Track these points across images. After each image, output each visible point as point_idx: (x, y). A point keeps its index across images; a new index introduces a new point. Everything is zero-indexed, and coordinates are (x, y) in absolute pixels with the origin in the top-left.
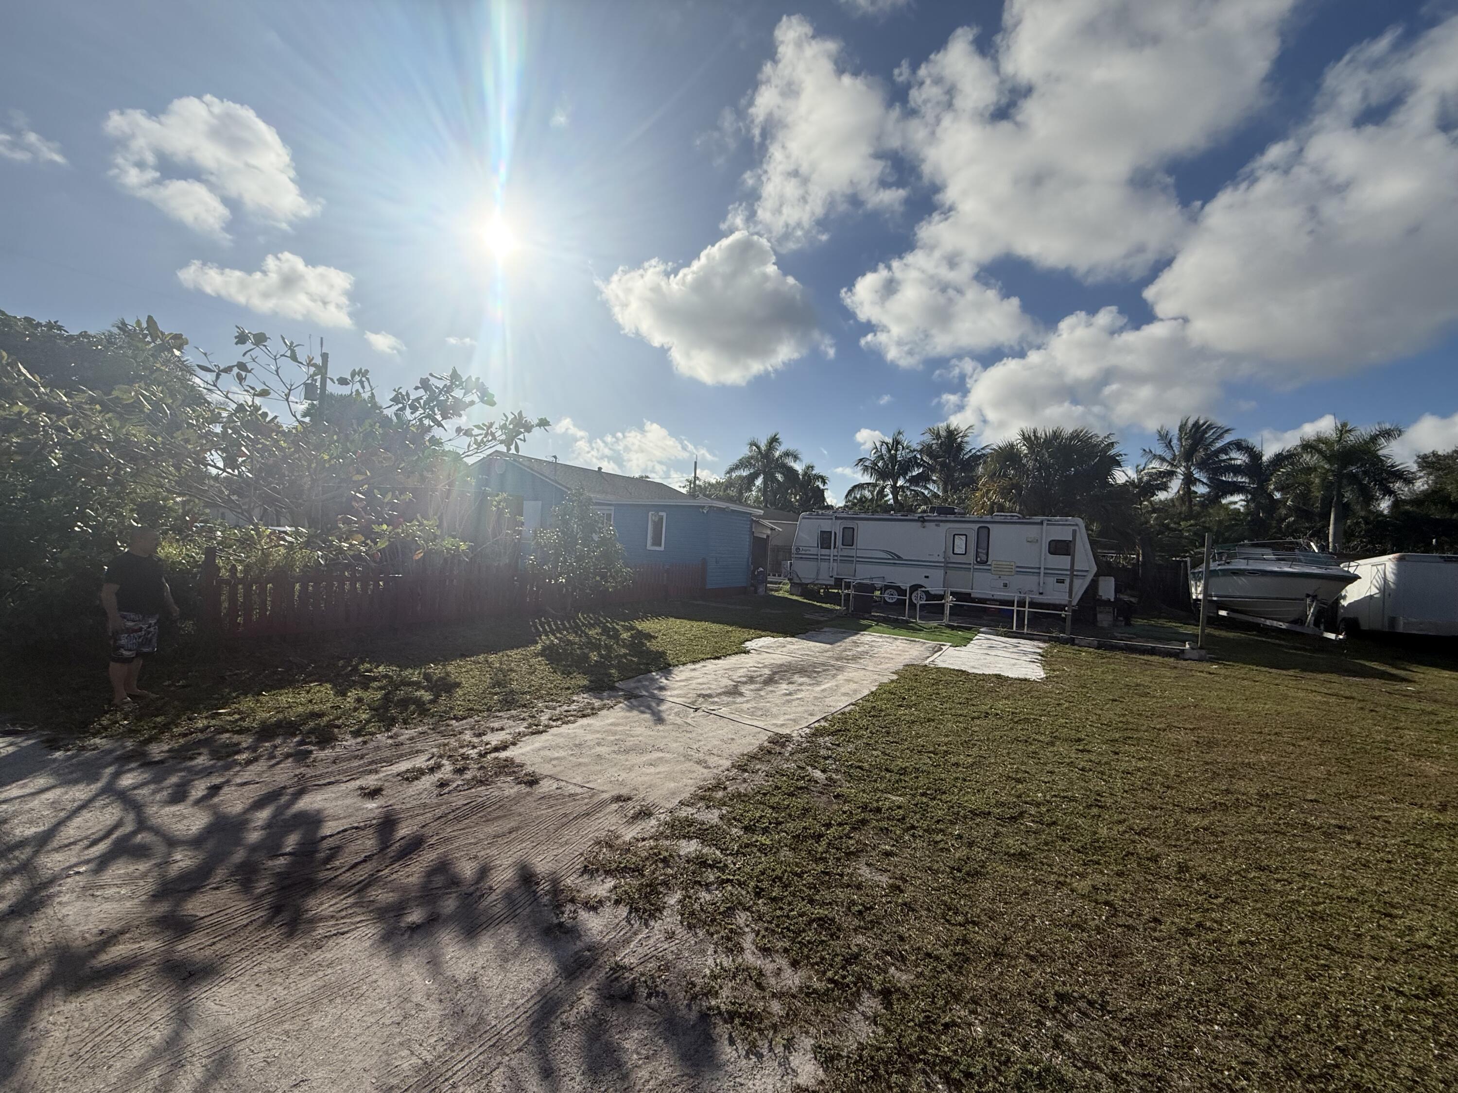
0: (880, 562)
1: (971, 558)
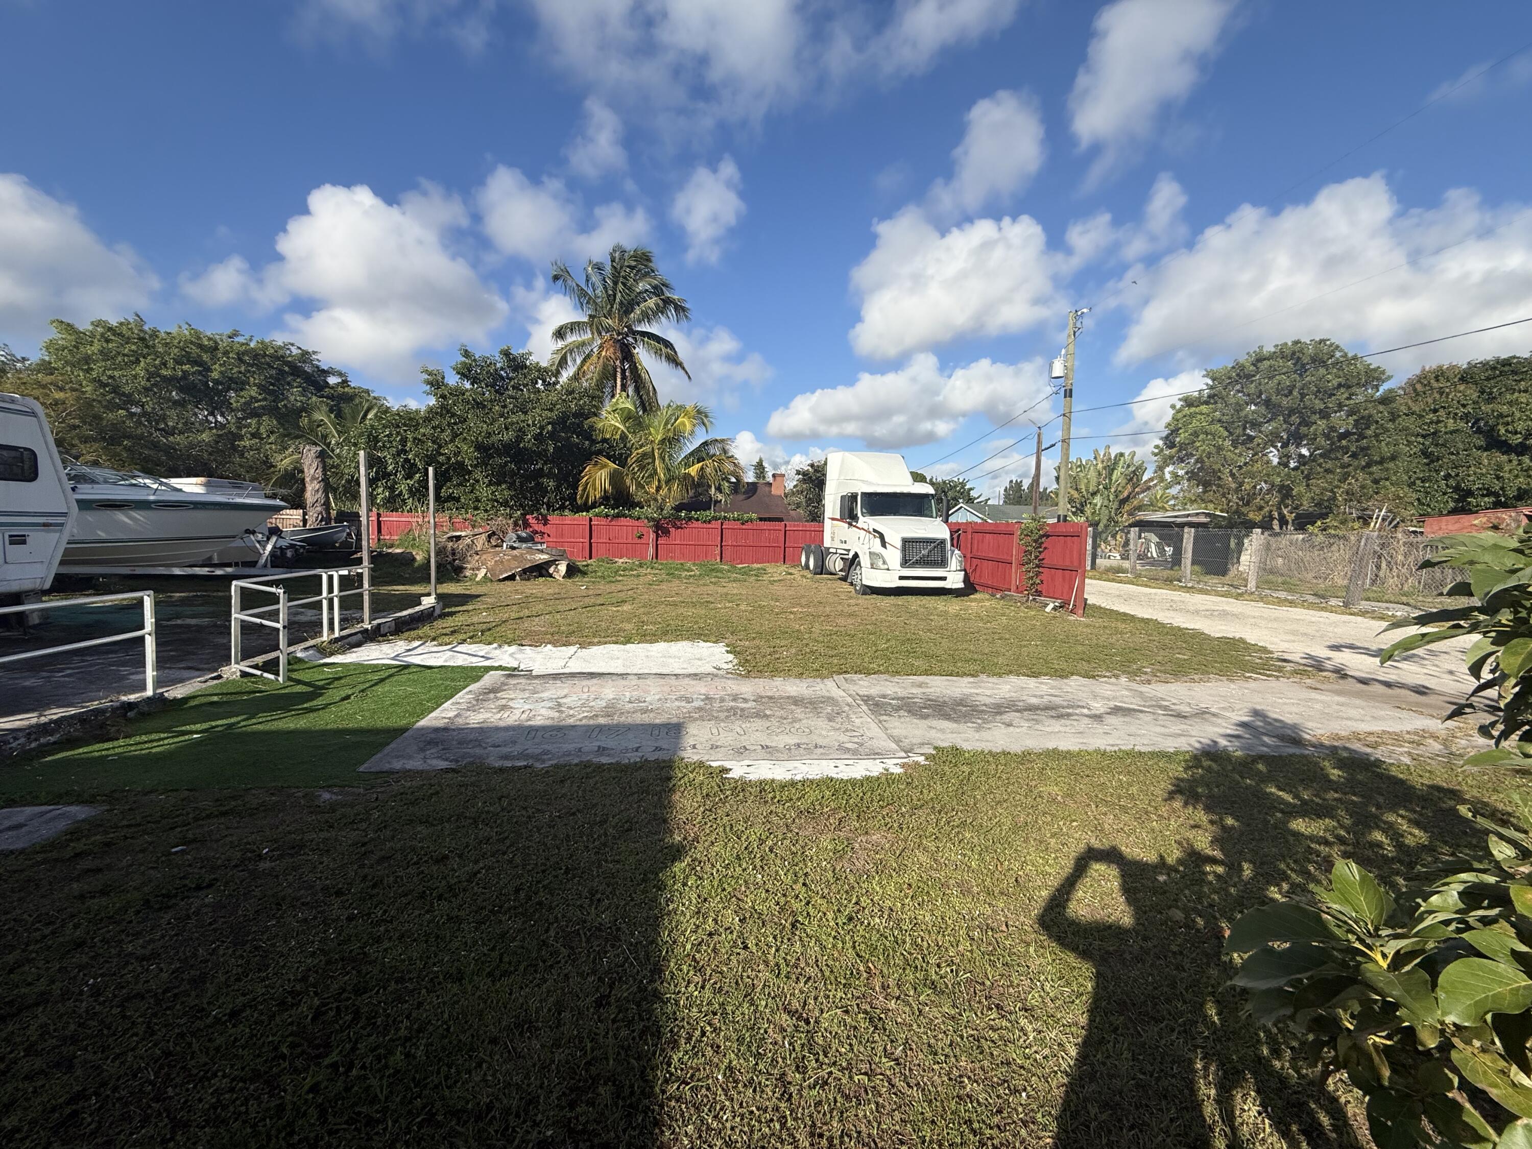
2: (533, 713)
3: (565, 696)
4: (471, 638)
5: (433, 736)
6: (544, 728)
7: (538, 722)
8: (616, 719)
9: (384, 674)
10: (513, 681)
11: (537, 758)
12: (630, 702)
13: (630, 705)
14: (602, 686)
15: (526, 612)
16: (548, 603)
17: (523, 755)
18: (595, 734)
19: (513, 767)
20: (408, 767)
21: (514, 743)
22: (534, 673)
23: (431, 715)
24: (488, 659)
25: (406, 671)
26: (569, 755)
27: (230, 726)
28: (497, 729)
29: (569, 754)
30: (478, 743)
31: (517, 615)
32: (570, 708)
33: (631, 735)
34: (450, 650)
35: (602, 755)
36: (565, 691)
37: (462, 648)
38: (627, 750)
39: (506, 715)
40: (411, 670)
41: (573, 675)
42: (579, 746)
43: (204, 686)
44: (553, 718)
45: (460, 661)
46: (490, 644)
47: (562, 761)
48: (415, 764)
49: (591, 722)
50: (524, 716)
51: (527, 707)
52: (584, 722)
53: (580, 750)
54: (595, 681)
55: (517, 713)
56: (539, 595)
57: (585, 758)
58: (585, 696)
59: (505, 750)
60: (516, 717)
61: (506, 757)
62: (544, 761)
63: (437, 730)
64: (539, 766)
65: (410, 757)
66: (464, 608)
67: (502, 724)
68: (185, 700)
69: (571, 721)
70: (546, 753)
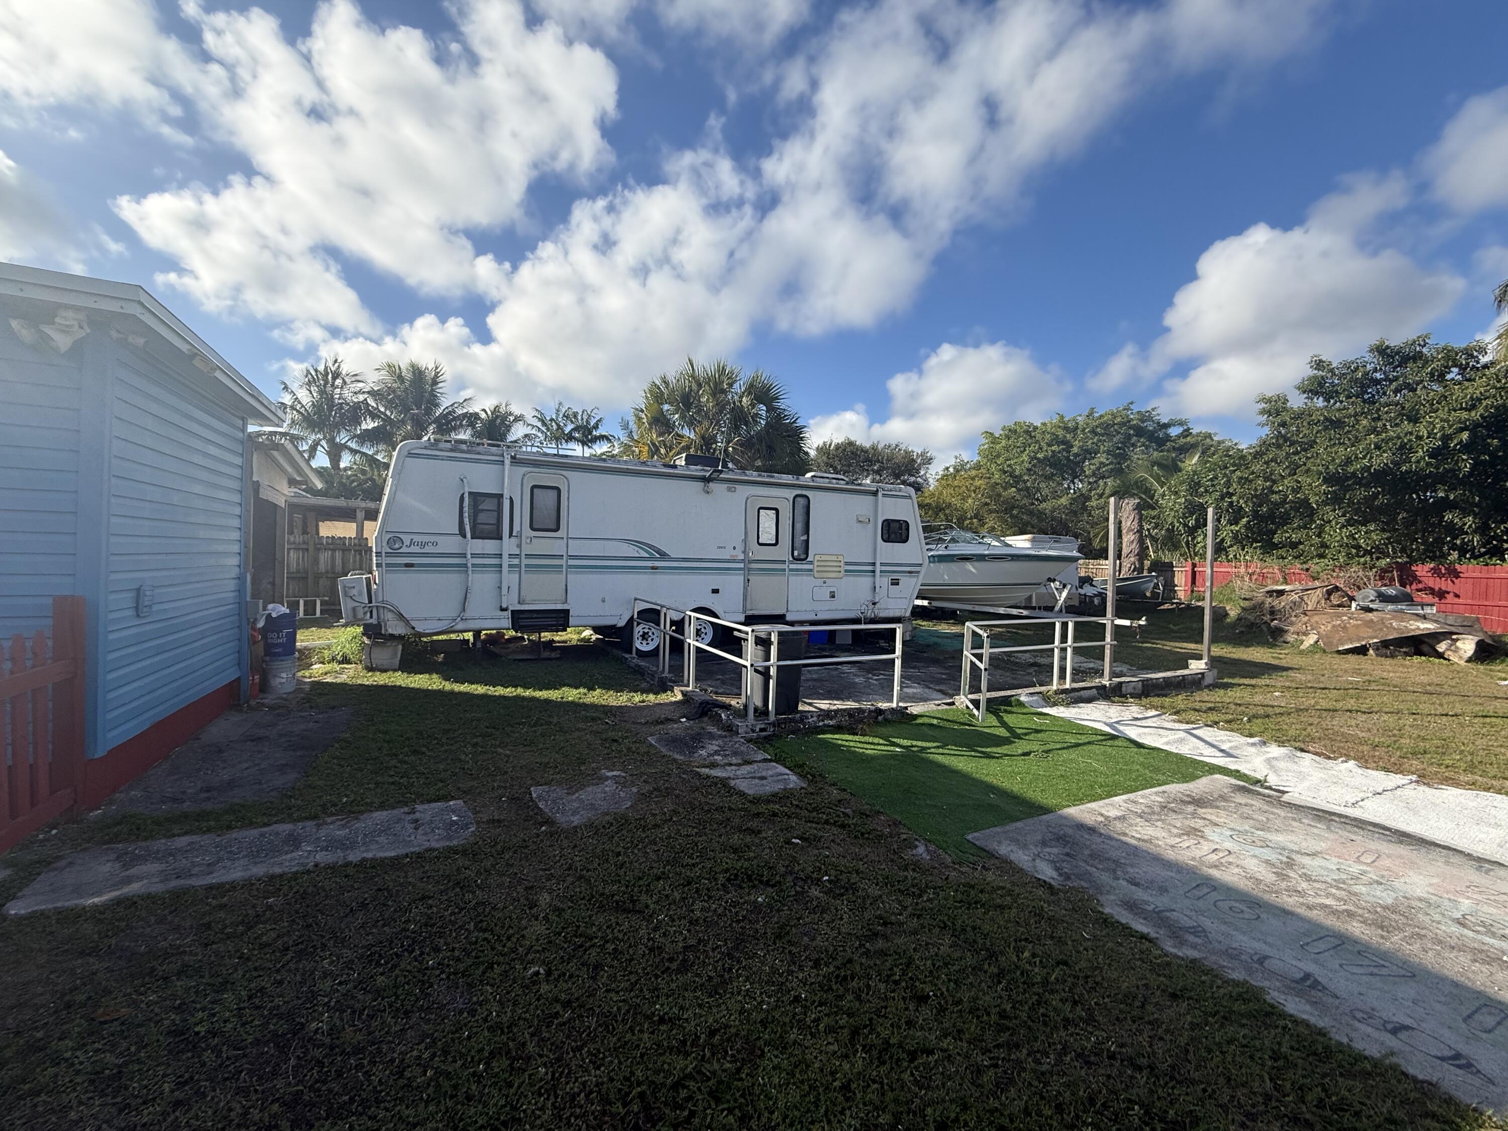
0: (624, 566)
1: (783, 551)
2: (1230, 859)
3: (1314, 855)
4: (1229, 722)
5: (1070, 831)
6: (1229, 891)
7: (1230, 876)
8: (1394, 942)
9: (1083, 739)
10: (1240, 798)
11: (1177, 933)
12: (1461, 923)
13: (1455, 929)
14: (1412, 865)
15: (1351, 703)
16: (1403, 696)
17: (1159, 917)
18: (1321, 945)
19: (1126, 927)
20: (1013, 857)
21: (1163, 890)
22: (1285, 798)
23: (1089, 805)
24: (1229, 755)
25: (1110, 743)
26: (1232, 957)
27: (923, 749)
28: (1157, 859)
29: (1234, 955)
30: (1115, 866)
31: (1329, 706)
32: (1308, 878)
33: (1407, 991)
34: (1187, 731)
35: (1300, 994)
36: (1322, 846)
37: (1202, 732)
38: (1369, 1016)
39: (1186, 844)
40: (1116, 743)
41: (1360, 824)
42: (1267, 950)
43: (935, 708)
44: (1258, 881)
45: (1189, 748)
46: (1251, 736)
47: (1212, 960)
48: (1021, 858)
49: (1331, 922)
50: (1214, 857)
51: (1228, 845)
52: (1314, 914)
53: (1262, 960)
54: (1403, 850)
55: (1206, 847)
56: (1396, 681)
57: (1257, 981)
58: (1355, 869)
59: (1139, 894)
60: (1198, 854)
61: (1132, 906)
62: (1182, 943)
63: (1081, 827)
64: (1169, 947)
65: (1024, 847)
66: (1253, 682)
67: (1170, 855)
68: (916, 717)
69: (1289, 901)
70: (1198, 931)
